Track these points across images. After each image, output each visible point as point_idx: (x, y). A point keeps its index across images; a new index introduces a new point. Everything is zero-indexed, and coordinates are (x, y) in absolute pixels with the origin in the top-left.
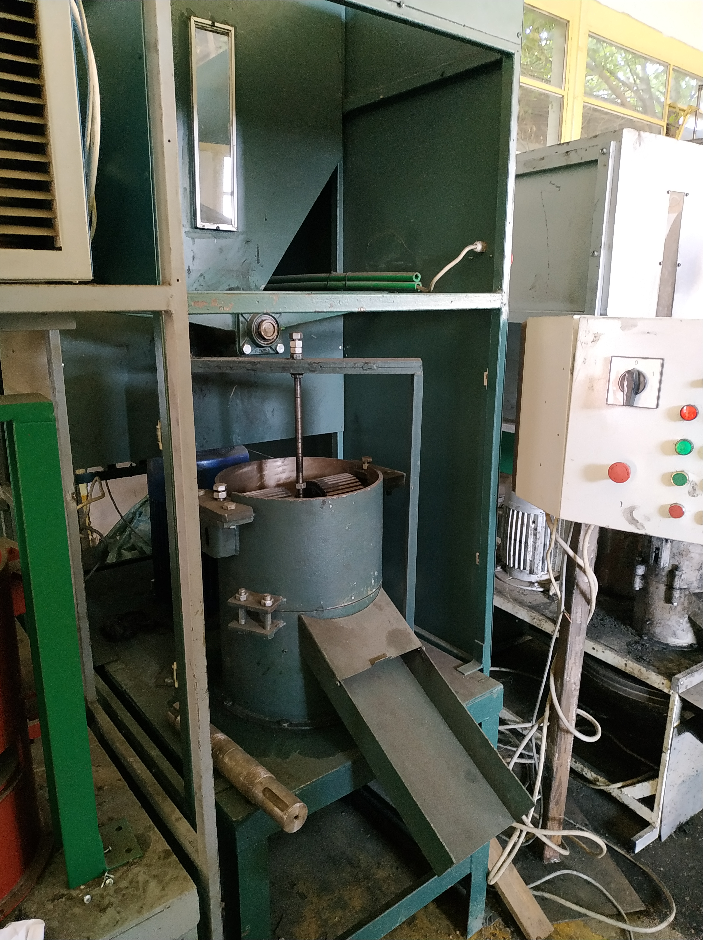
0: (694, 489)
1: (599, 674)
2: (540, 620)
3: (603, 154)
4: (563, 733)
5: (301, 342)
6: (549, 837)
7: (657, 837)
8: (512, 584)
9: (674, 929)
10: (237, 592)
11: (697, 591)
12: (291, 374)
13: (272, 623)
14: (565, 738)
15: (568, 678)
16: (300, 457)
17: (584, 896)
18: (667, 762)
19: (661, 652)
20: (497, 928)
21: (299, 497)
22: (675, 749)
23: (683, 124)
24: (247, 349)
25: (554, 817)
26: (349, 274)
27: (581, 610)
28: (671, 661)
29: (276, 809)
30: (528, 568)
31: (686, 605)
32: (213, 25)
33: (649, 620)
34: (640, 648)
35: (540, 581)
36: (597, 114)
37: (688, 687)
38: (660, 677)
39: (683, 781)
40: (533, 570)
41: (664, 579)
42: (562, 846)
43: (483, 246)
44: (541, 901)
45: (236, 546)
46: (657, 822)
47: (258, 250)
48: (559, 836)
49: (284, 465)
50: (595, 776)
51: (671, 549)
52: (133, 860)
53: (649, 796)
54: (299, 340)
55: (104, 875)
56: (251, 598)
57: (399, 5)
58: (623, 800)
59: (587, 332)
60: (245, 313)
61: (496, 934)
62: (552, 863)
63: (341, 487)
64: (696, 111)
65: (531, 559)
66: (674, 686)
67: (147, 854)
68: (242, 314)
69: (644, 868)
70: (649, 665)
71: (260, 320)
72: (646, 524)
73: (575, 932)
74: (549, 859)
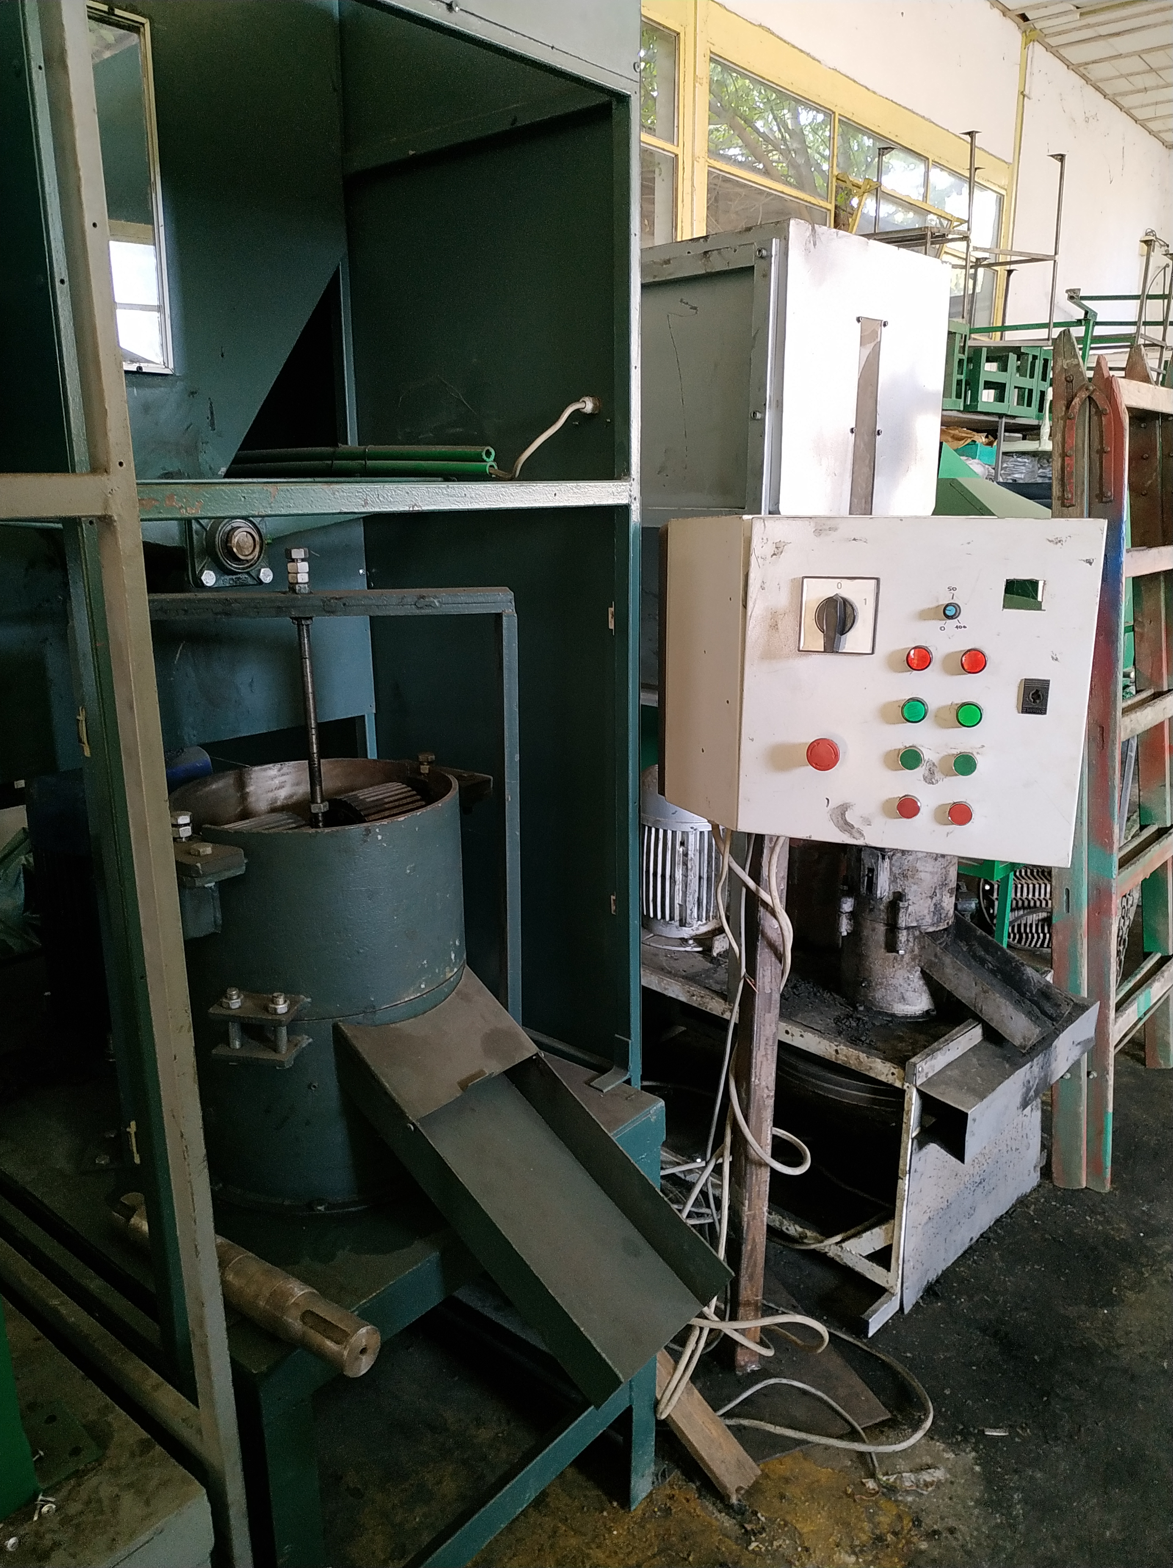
0: (932, 773)
1: (798, 1071)
2: (702, 997)
3: (762, 257)
4: (754, 1167)
5: (306, 564)
6: (743, 1332)
7: (898, 1308)
8: (654, 945)
9: (932, 1439)
10: (224, 994)
11: (931, 930)
12: (291, 618)
13: (289, 1041)
14: (757, 1175)
15: (757, 1081)
16: (316, 760)
17: (800, 1412)
18: (906, 1193)
19: (885, 1026)
20: (674, 1486)
21: (318, 827)
22: (915, 1171)
23: (858, 208)
24: (209, 578)
25: (748, 1300)
26: (370, 448)
27: (769, 971)
28: (901, 1039)
29: (329, 1343)
30: (677, 917)
31: (917, 951)
32: (111, 12)
33: (865, 979)
34: (854, 1024)
35: (697, 935)
36: (728, 185)
37: (930, 1075)
38: (888, 1064)
39: (930, 1218)
40: (686, 920)
41: (883, 916)
42: (762, 1343)
43: (595, 404)
44: (738, 1432)
45: (215, 917)
46: (896, 1285)
47: (211, 407)
48: (756, 1328)
49: (283, 775)
50: (799, 1229)
51: (891, 869)
52: (86, 1465)
53: (882, 1249)
54: (303, 560)
55: (36, 1499)
56: (249, 1004)
57: (450, 7)
58: (845, 1260)
59: (765, 541)
60: (202, 518)
61: (673, 1496)
62: (748, 1373)
63: (387, 806)
64: (877, 189)
65: (680, 903)
66: (908, 1075)
67: (109, 1453)
68: (197, 519)
69: (883, 1358)
70: (871, 1049)
71: (229, 528)
72: (866, 830)
73: (792, 1470)
74: (743, 1367)
